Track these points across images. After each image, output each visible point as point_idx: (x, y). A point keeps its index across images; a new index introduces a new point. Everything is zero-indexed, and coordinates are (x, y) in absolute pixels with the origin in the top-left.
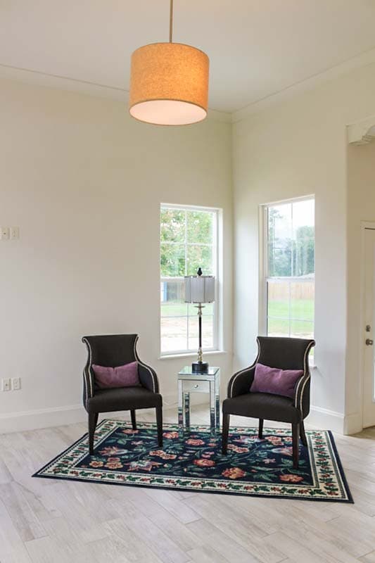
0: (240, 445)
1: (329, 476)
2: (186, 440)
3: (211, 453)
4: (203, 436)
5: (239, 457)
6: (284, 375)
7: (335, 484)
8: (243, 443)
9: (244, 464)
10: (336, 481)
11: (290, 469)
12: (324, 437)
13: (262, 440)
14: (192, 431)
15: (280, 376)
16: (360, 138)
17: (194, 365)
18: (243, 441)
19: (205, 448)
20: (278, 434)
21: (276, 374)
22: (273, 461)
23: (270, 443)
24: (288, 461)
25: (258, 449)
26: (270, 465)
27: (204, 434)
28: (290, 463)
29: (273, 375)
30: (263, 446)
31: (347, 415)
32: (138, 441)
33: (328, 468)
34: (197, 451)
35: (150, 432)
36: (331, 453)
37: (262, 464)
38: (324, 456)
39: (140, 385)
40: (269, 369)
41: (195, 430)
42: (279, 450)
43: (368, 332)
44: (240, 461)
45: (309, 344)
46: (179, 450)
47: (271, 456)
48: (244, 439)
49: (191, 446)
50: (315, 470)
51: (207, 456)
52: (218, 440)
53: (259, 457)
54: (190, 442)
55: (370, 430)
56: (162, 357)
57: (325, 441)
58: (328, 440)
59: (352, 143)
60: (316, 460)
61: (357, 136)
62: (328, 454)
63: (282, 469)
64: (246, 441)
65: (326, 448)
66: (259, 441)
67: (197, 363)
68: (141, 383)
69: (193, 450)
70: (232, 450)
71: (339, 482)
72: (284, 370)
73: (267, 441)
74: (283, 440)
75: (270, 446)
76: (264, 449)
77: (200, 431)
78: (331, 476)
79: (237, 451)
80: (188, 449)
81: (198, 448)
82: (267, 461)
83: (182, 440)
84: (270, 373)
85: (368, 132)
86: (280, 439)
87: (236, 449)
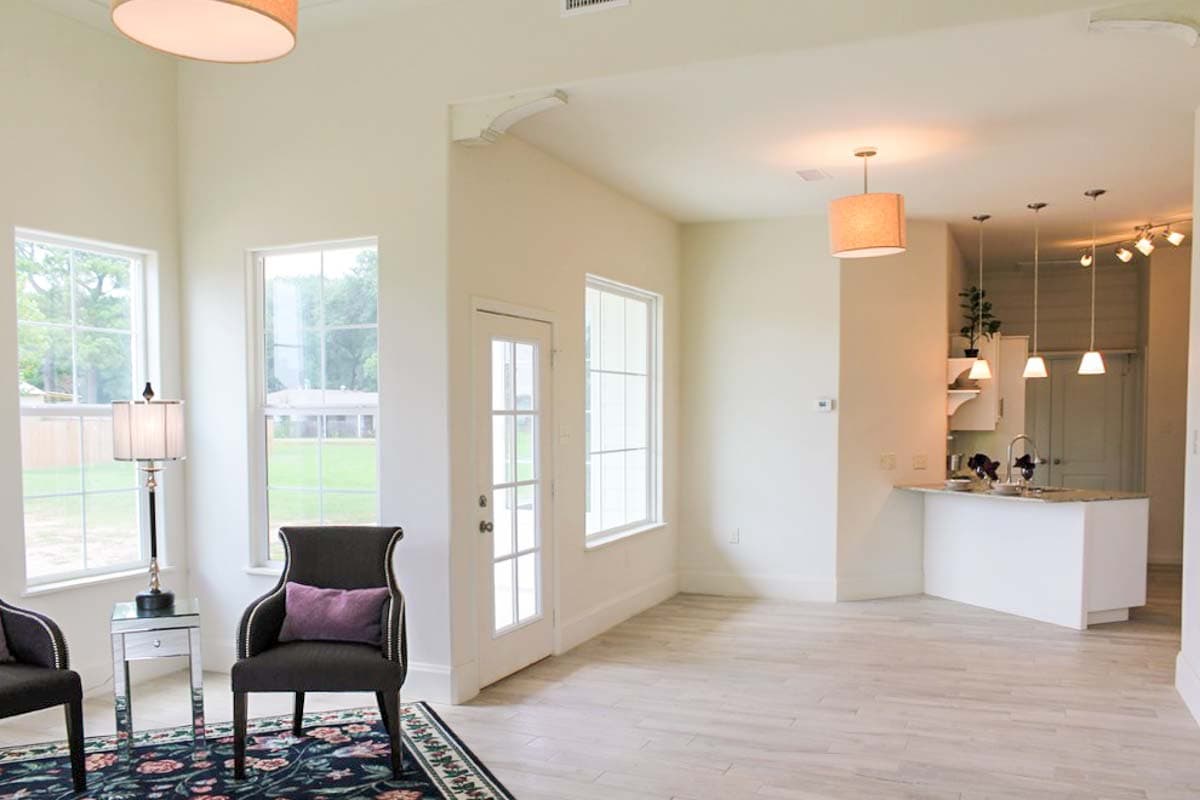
0: (263, 754)
1: (465, 779)
2: (138, 765)
3: (210, 782)
4: (170, 752)
5: (276, 778)
6: (350, 601)
7: (482, 791)
8: (268, 751)
9: (294, 789)
10: (483, 785)
11: (388, 781)
12: (419, 714)
13: (304, 739)
14: (137, 744)
15: (342, 603)
16: (478, 134)
17: (140, 600)
18: (264, 747)
19: (192, 775)
20: (328, 722)
21: (334, 599)
22: (347, 772)
23: (323, 742)
24: (376, 767)
25: (305, 756)
26: (343, 782)
27: (171, 748)
28: (383, 771)
29: (329, 602)
30: (313, 750)
31: (457, 666)
32: (14, 792)
33: (456, 767)
34: (175, 783)
35: (34, 767)
36: (448, 740)
37: (332, 783)
38: (439, 748)
39: (12, 659)
40: (317, 592)
41: (144, 743)
42: (348, 752)
43: (484, 508)
44: (283, 785)
45: (391, 535)
46: (133, 790)
47: (338, 764)
48: (265, 742)
49: (155, 775)
50: (435, 774)
51: (205, 790)
52: (208, 753)
53: (315, 772)
54: (148, 768)
55: (494, 690)
56: (30, 590)
57: (424, 721)
58: (428, 717)
59: (459, 141)
60: (428, 756)
61: (471, 128)
62: (445, 743)
63: (373, 785)
64: (272, 744)
65: (435, 734)
66: (297, 741)
67: (147, 592)
68: (12, 652)
69: (164, 783)
70: (251, 767)
71: (488, 785)
72: (349, 590)
73: (313, 738)
74: (345, 732)
75: (325, 747)
76: (316, 754)
77: (159, 741)
78: (470, 779)
79: (264, 768)
80: (154, 784)
81: (174, 778)
82: (337, 775)
83: (126, 768)
84: (319, 599)
85: (492, 124)
86: (337, 731)
87: (259, 764)
